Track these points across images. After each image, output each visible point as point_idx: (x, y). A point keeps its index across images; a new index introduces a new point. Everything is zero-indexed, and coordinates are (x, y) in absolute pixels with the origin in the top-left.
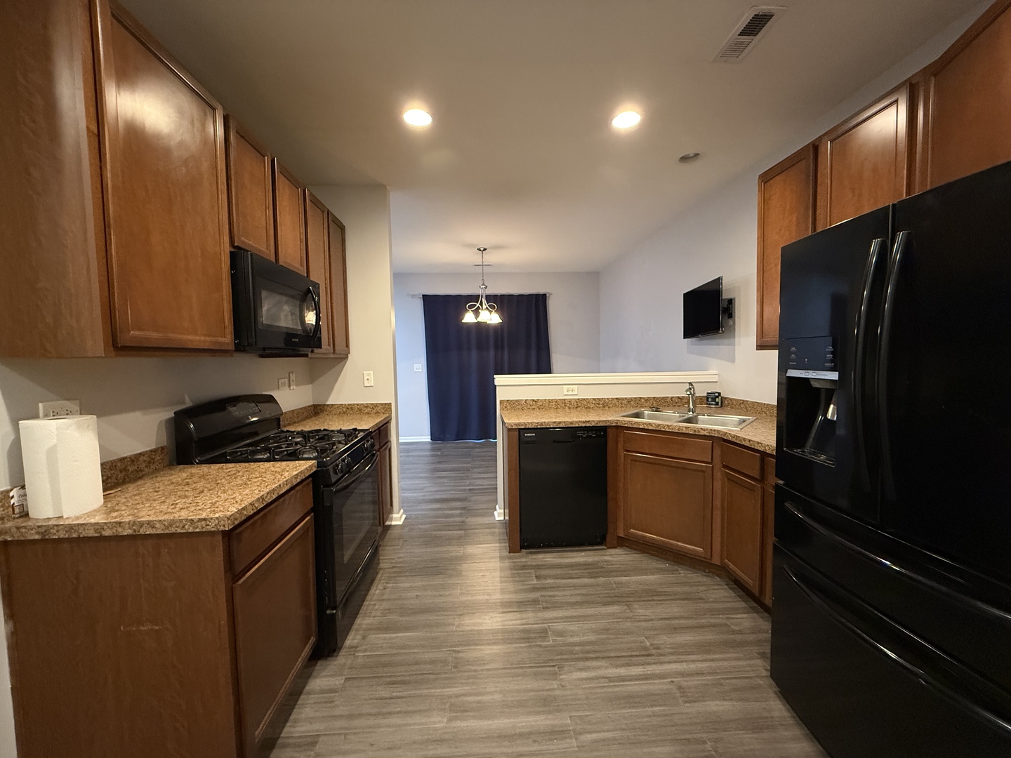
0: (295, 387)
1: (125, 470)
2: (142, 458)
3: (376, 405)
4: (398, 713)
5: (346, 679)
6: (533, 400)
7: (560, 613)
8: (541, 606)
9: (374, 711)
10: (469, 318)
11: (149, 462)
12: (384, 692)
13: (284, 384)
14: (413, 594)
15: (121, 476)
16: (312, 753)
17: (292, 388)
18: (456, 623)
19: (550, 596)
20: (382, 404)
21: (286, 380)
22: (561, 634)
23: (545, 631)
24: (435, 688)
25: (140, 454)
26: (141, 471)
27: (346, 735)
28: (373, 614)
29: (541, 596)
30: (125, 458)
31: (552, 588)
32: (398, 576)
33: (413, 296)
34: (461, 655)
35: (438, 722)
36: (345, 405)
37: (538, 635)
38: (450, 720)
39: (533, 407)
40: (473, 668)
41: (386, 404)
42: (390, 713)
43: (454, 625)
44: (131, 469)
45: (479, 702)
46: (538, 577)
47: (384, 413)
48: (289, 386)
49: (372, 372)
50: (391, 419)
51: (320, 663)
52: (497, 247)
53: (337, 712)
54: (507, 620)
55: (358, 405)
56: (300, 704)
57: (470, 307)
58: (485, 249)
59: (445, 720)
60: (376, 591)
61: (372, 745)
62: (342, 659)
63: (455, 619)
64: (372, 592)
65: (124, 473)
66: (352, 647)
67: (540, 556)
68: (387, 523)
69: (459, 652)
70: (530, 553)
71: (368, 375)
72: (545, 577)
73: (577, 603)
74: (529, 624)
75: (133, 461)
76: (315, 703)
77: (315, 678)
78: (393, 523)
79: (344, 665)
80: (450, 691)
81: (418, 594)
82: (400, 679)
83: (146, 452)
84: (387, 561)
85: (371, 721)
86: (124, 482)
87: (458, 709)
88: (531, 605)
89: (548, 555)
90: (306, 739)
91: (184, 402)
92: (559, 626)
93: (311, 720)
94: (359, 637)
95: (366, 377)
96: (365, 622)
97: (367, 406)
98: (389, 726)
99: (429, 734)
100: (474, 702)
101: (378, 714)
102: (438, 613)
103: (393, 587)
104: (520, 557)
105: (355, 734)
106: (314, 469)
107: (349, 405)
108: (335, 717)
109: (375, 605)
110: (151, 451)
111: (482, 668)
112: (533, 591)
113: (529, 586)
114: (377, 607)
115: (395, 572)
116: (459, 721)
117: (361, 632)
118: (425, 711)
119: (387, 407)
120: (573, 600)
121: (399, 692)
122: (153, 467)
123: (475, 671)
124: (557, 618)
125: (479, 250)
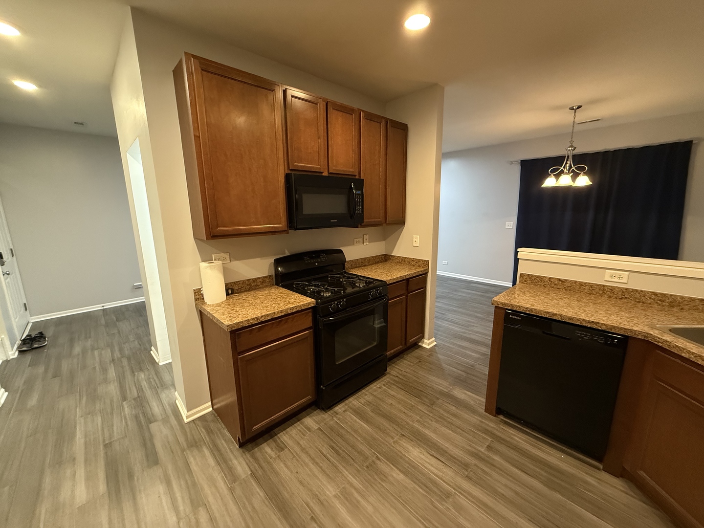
0: (368, 244)
1: (250, 284)
2: (258, 280)
3: (419, 260)
4: (321, 467)
5: (319, 428)
6: (560, 280)
7: (476, 492)
8: (466, 473)
9: (313, 456)
10: (550, 182)
11: (263, 282)
12: (325, 450)
13: (359, 242)
14: (390, 401)
15: (248, 287)
16: (278, 454)
17: (365, 244)
18: (396, 439)
19: (483, 471)
20: (422, 260)
21: (361, 240)
22: (459, 508)
23: (448, 495)
24: (347, 470)
25: (258, 278)
26: (258, 286)
27: (294, 457)
28: (360, 400)
29: (475, 465)
30: (250, 279)
31: (492, 465)
32: (394, 385)
33: (512, 163)
34: (378, 462)
35: (330, 490)
36: (401, 257)
37: (439, 493)
38: (335, 496)
39: (558, 287)
40: (376, 477)
41: (425, 261)
42: (317, 464)
43: (393, 438)
44: (253, 284)
45: (358, 502)
46: (489, 448)
47: (423, 267)
48: (364, 243)
49: (418, 236)
50: (428, 272)
51: (318, 411)
52: (594, 102)
53: (301, 443)
54: (429, 463)
55: (408, 258)
56: (295, 426)
57: (552, 171)
58: (579, 107)
59: (334, 493)
60: (374, 387)
61: (297, 473)
62: (326, 416)
63: (398, 435)
64: (372, 386)
65: (249, 286)
66: (336, 412)
67: (512, 431)
68: (420, 344)
69: (379, 459)
70: (506, 423)
71: (416, 238)
72: (497, 452)
73: (503, 496)
74: (441, 479)
75: (254, 281)
76: (299, 430)
77: (310, 417)
78: (424, 345)
79: (325, 419)
80: (351, 479)
81: (394, 404)
82: (338, 449)
83: (261, 277)
84: (396, 370)
85: (307, 460)
86: (249, 290)
87: (345, 496)
88: (459, 465)
89: (521, 435)
90: (282, 445)
91: (285, 254)
92: (463, 501)
93: (291, 437)
94: (343, 409)
95: (414, 240)
96: (353, 402)
97: (413, 260)
98: (311, 470)
99: (320, 493)
100: (355, 498)
101: (313, 459)
102: (392, 424)
103: (385, 391)
104: (491, 420)
105: (297, 460)
106: (312, 305)
107: (403, 257)
108: (299, 444)
109: (366, 395)
110: (264, 277)
111: (380, 481)
112: (473, 456)
113: (474, 450)
114: (366, 397)
115: (394, 381)
116: (338, 502)
117: (346, 407)
118: (330, 478)
119: (426, 263)
120: (503, 490)
121: (331, 456)
122: (265, 284)
123: (375, 479)
124: (469, 494)
125: (572, 109)
